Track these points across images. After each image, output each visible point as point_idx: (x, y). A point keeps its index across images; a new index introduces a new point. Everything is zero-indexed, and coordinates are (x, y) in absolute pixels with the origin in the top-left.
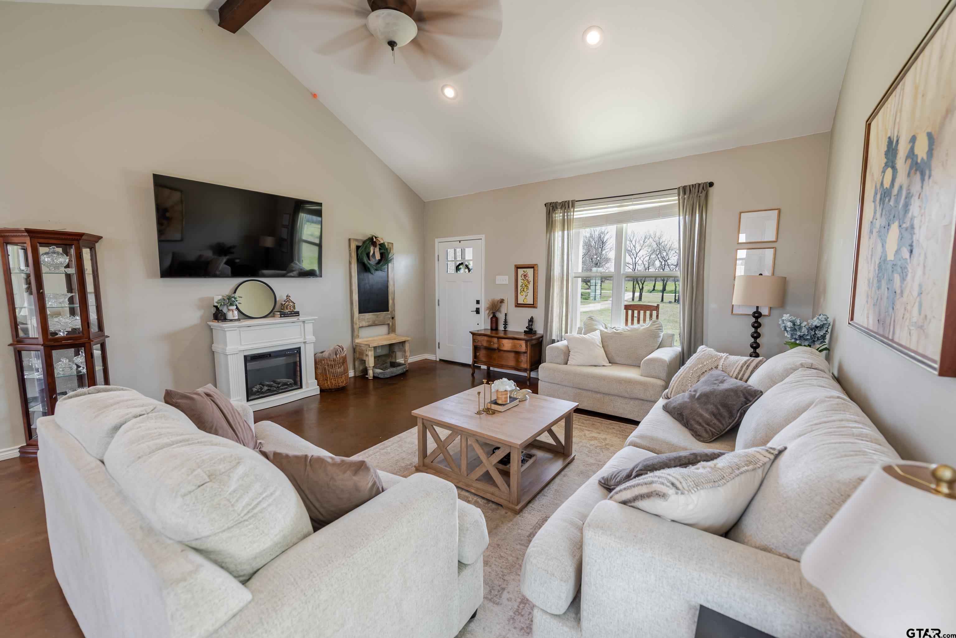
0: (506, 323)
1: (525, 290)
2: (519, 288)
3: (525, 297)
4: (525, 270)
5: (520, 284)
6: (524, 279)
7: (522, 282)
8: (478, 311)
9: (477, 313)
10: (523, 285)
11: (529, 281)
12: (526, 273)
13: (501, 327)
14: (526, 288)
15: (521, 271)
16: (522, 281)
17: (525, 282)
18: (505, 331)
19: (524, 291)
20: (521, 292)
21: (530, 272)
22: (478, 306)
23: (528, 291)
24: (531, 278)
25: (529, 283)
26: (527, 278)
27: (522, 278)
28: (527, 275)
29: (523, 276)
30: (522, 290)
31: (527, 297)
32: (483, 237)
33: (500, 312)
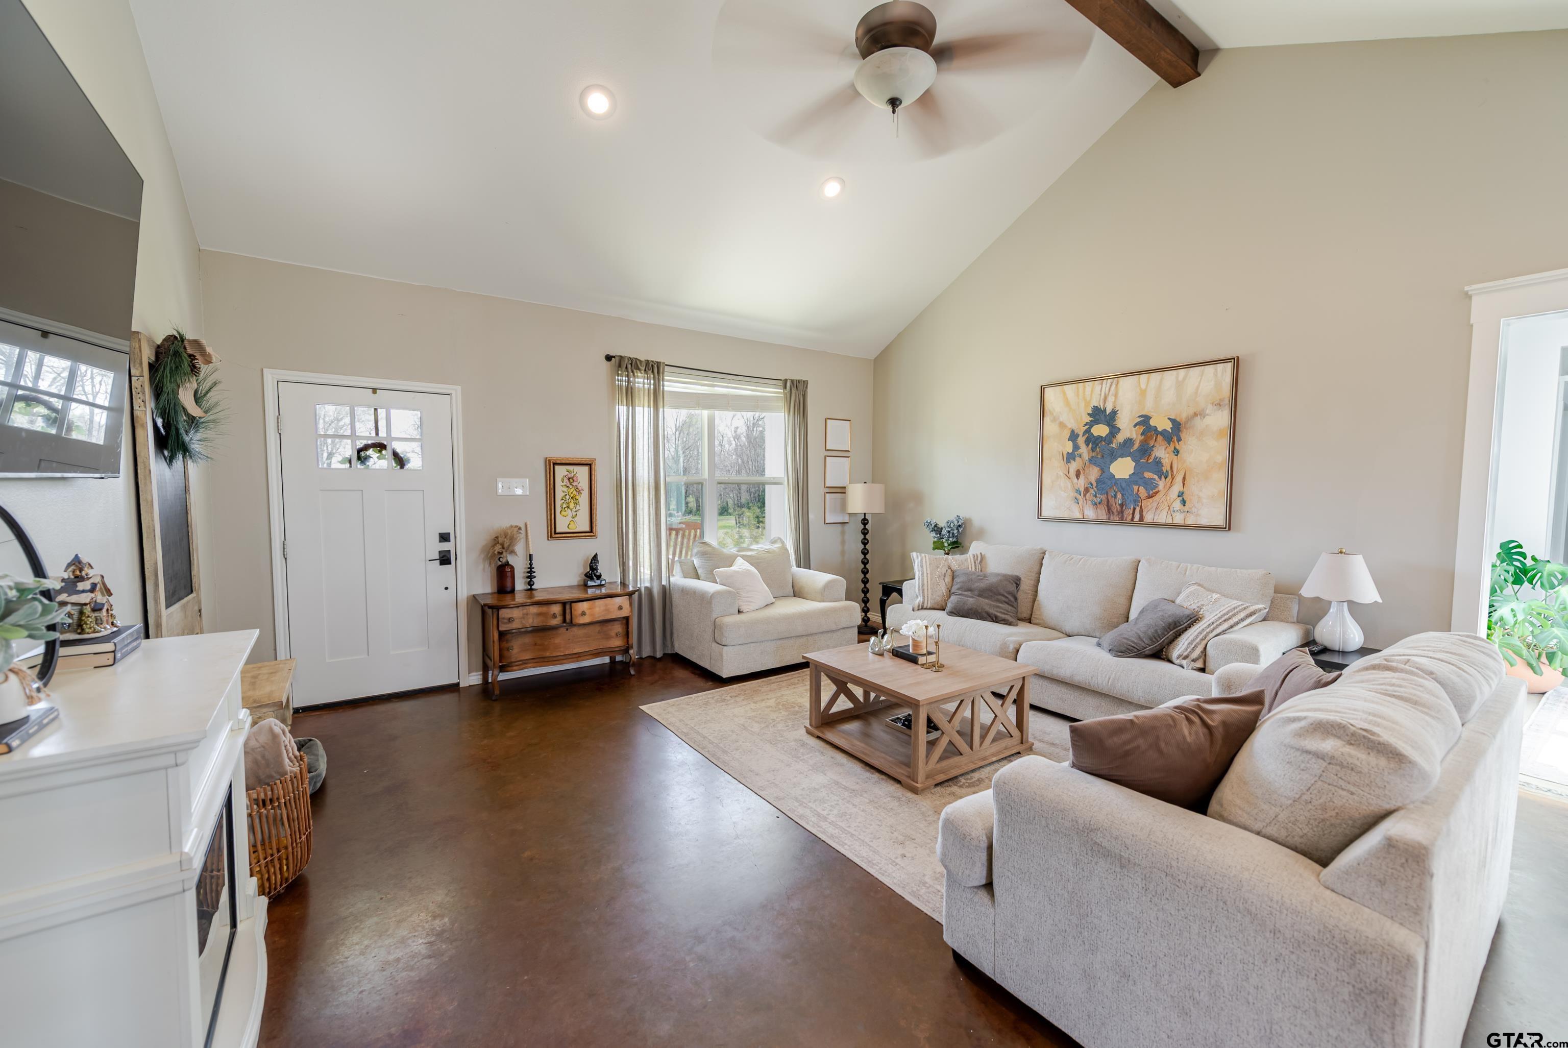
0: (530, 575)
1: (572, 505)
2: (559, 503)
3: (571, 519)
4: (571, 468)
5: (559, 494)
6: (568, 485)
7: (563, 492)
8: (445, 559)
9: (441, 564)
10: (567, 497)
11: (580, 489)
12: (572, 475)
13: (520, 584)
14: (572, 501)
15: (561, 471)
16: (565, 489)
17: (572, 490)
18: (530, 591)
19: (568, 507)
20: (563, 509)
21: (582, 473)
22: (445, 546)
23: (578, 508)
24: (583, 483)
25: (579, 492)
26: (575, 484)
27: (565, 483)
28: (574, 479)
29: (566, 480)
30: (564, 506)
31: (576, 519)
32: (456, 391)
33: (513, 552)
